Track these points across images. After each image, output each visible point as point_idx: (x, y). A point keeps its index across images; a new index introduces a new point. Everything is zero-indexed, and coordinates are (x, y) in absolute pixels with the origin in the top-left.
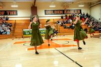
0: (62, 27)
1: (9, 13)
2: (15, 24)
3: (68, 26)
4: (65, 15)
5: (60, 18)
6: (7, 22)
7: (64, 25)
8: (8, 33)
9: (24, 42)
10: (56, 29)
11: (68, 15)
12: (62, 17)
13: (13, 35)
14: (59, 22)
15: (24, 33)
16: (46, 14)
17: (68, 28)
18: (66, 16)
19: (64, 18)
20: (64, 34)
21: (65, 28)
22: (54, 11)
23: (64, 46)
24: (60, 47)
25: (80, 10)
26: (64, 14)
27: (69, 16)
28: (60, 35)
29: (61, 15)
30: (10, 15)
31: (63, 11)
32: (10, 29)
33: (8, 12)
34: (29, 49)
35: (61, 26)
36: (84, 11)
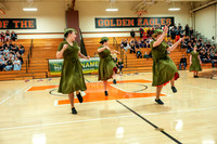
0: (133, 56)
1: (19, 25)
2: (31, 48)
3: (145, 52)
4: (138, 29)
5: (129, 35)
6: (13, 43)
7: (136, 50)
8: (17, 68)
9: (50, 87)
10: (120, 60)
11: (146, 29)
12: (133, 34)
13: (27, 72)
14: (125, 45)
15: (51, 68)
16: (97, 27)
17: (145, 57)
18: (142, 31)
19: (138, 34)
20: (136, 70)
21: (139, 56)
22: (115, 20)
23: (136, 95)
24: (127, 97)
25: (172, 19)
26: (136, 26)
27: (149, 32)
28: (129, 72)
29: (130, 29)
30: (19, 28)
31: (136, 20)
32: (20, 58)
33: (16, 22)
34: (60, 102)
35: (131, 52)
36: (181, 21)
